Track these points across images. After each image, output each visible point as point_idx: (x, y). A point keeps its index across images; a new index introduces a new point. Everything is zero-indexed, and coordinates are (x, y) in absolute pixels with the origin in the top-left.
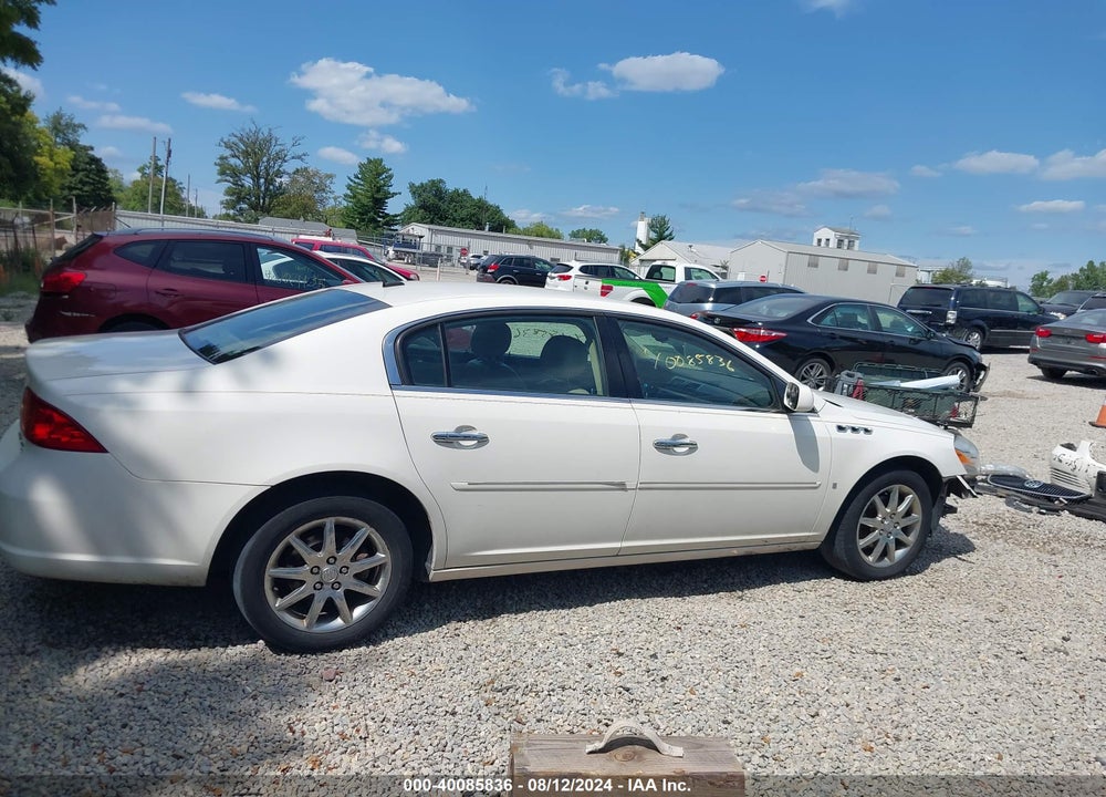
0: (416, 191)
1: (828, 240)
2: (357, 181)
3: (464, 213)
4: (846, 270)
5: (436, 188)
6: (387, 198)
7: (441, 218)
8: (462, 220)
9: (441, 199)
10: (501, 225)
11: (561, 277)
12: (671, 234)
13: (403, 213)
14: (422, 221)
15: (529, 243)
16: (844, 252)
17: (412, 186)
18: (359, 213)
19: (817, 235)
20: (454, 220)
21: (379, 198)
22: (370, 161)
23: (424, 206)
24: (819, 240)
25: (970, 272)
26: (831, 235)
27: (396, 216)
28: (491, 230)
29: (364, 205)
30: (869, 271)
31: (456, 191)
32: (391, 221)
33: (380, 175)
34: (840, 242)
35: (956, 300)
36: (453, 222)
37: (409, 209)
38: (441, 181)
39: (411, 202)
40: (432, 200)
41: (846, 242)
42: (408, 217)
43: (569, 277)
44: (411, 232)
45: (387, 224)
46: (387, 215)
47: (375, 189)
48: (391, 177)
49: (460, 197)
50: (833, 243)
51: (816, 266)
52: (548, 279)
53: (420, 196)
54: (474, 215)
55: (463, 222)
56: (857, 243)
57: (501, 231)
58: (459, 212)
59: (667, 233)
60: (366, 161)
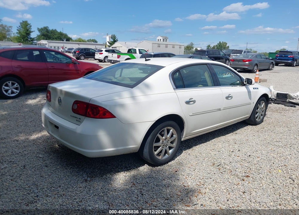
0: (40, 30)
1: (160, 40)
2: (20, 28)
3: (56, 36)
4: (167, 47)
5: (46, 29)
6: (31, 33)
7: (49, 38)
8: (56, 38)
9: (48, 32)
10: (68, 39)
11: (100, 53)
12: (117, 40)
13: (36, 37)
14: (43, 39)
15: (78, 44)
16: (165, 43)
17: (38, 29)
18: (22, 38)
19: (158, 38)
20: (53, 38)
21: (28, 33)
22: (23, 22)
23: (43, 35)
24: (158, 40)
25: (193, 46)
26: (161, 38)
27: (34, 38)
28: (66, 41)
29: (23, 35)
30: (173, 47)
31: (53, 30)
32: (33, 40)
33: (27, 25)
34: (164, 40)
35: (207, 53)
36: (53, 39)
37: (38, 36)
38: (47, 27)
39: (39, 34)
40: (46, 33)
41: (165, 40)
42: (39, 38)
43: (102, 53)
44: (41, 43)
45: (32, 41)
46: (31, 38)
47: (26, 30)
48: (31, 26)
49: (54, 32)
50: (162, 40)
51: (160, 47)
52: (96, 54)
53: (41, 32)
54: (59, 37)
55: (56, 39)
56: (168, 40)
57: (69, 41)
58: (55, 36)
59: (116, 39)
60: (22, 22)
